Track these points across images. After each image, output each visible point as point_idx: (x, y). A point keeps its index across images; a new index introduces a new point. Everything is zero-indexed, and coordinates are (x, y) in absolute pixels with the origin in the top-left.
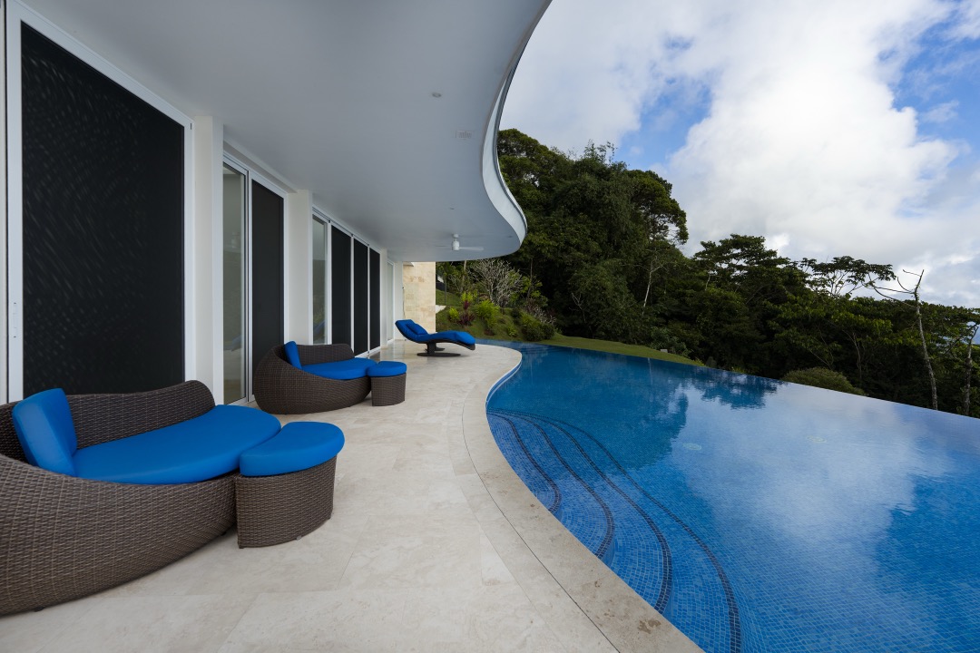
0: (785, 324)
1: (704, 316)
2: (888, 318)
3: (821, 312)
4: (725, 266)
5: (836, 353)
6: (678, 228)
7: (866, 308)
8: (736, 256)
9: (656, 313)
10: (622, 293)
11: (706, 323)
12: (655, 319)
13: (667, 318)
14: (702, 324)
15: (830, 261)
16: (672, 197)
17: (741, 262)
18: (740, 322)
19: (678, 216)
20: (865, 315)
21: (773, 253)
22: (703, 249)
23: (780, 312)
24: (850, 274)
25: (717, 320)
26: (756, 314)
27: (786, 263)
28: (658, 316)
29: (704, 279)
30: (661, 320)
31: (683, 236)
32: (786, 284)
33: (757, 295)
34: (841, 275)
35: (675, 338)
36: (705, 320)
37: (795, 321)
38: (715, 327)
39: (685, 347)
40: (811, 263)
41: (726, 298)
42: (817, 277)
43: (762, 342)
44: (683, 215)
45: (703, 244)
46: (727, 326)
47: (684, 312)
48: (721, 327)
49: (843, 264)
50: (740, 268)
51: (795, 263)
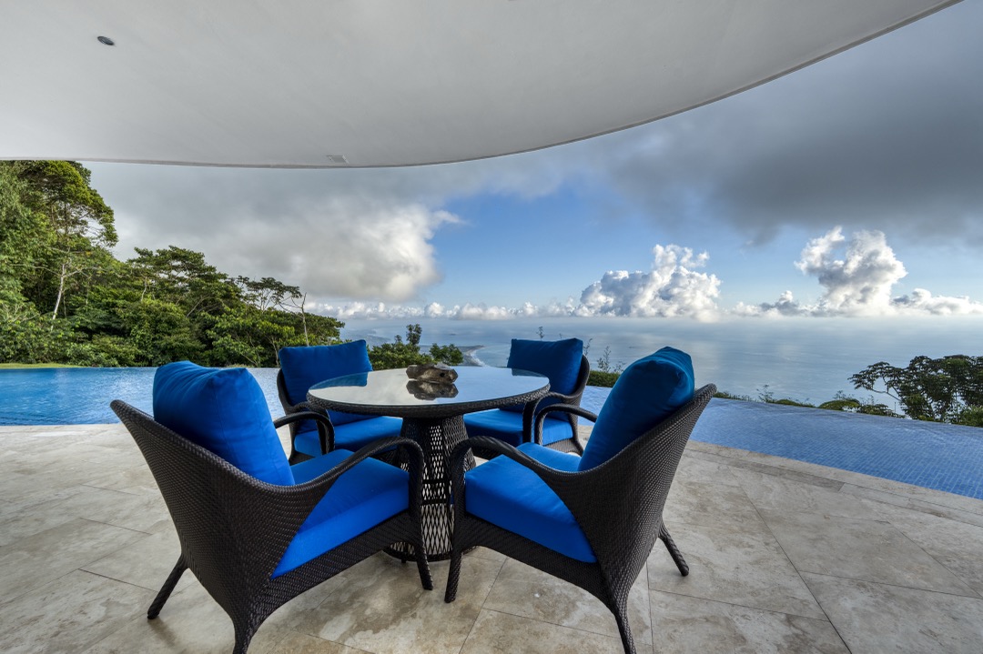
0: (221, 332)
1: (140, 327)
2: (293, 325)
3: (249, 321)
4: (163, 276)
5: (262, 354)
6: (102, 227)
7: (280, 319)
8: (176, 268)
9: (74, 327)
10: (12, 302)
11: (143, 336)
12: (71, 334)
13: (89, 333)
14: (138, 337)
15: (258, 280)
16: (93, 185)
17: (182, 274)
18: (180, 333)
19: (101, 211)
20: (279, 324)
21: (212, 269)
22: (137, 256)
23: (217, 323)
24: (274, 292)
25: (156, 332)
26: (197, 326)
27: (225, 278)
28: (76, 330)
29: (140, 288)
30: (82, 335)
31: (111, 237)
32: (224, 297)
33: (198, 308)
34: (269, 293)
35: (103, 354)
36: (140, 332)
37: (230, 330)
38: (153, 340)
39: (116, 363)
40: (245, 280)
41: (165, 310)
42: (249, 292)
43: (202, 351)
44: (109, 212)
45: (137, 250)
46: (167, 337)
47: (113, 325)
48: (161, 339)
49: (268, 283)
50: (181, 280)
51: (232, 280)
